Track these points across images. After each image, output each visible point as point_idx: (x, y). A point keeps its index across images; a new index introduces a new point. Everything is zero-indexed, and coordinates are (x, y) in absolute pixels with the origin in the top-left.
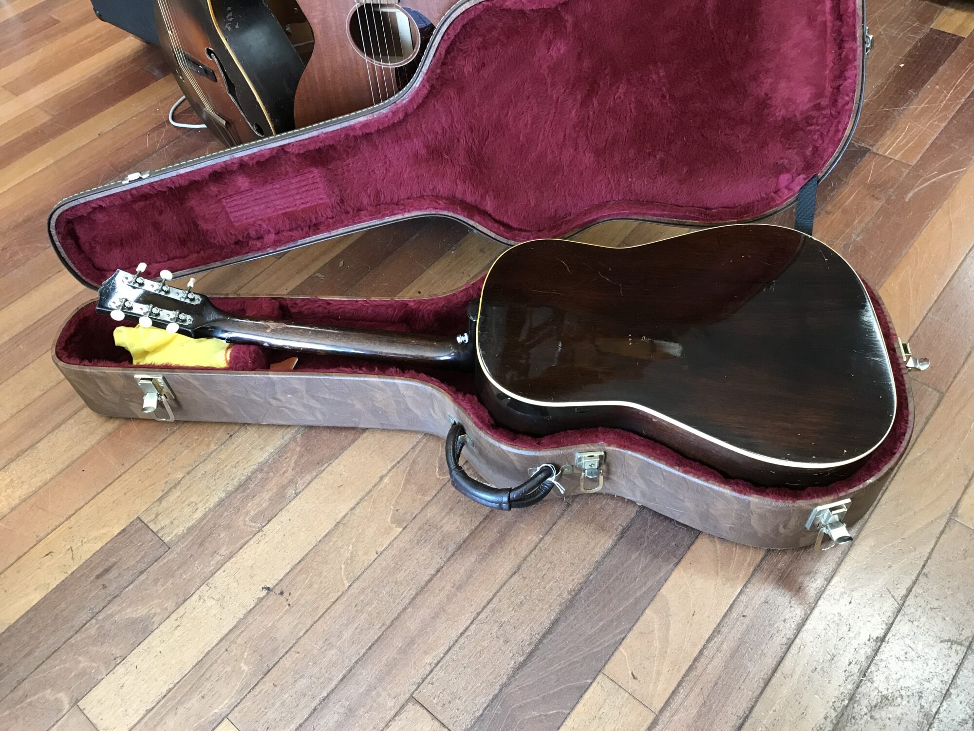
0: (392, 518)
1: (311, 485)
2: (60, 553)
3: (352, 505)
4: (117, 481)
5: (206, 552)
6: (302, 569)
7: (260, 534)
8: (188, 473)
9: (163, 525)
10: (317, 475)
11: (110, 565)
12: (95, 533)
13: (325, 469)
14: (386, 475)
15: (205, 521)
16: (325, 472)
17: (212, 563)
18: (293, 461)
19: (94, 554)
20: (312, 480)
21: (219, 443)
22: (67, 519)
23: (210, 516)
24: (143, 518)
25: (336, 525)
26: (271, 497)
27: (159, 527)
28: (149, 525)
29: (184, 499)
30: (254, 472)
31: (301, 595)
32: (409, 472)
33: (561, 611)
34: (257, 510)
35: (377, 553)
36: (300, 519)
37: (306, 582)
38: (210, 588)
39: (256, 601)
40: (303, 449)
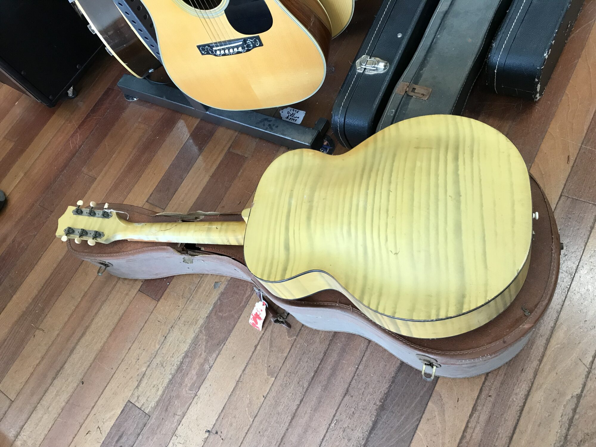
0: (267, 372)
1: (218, 359)
2: (94, 431)
3: (243, 368)
4: (112, 380)
5: (170, 415)
6: (224, 415)
7: (196, 397)
8: (149, 366)
9: (142, 403)
10: (219, 353)
11: (121, 433)
12: (108, 416)
13: (221, 349)
14: (258, 345)
15: (165, 395)
16: (223, 350)
17: (175, 421)
18: (203, 347)
19: (111, 428)
20: (217, 357)
21: (161, 343)
22: (92, 409)
23: (166, 392)
24: (131, 401)
25: (237, 384)
26: (197, 373)
28: (135, 404)
29: (150, 383)
30: (184, 358)
31: (228, 432)
32: (271, 339)
33: (377, 414)
34: (191, 383)
35: (264, 397)
36: (216, 384)
37: (229, 423)
38: (177, 437)
39: (204, 440)
40: (207, 337)
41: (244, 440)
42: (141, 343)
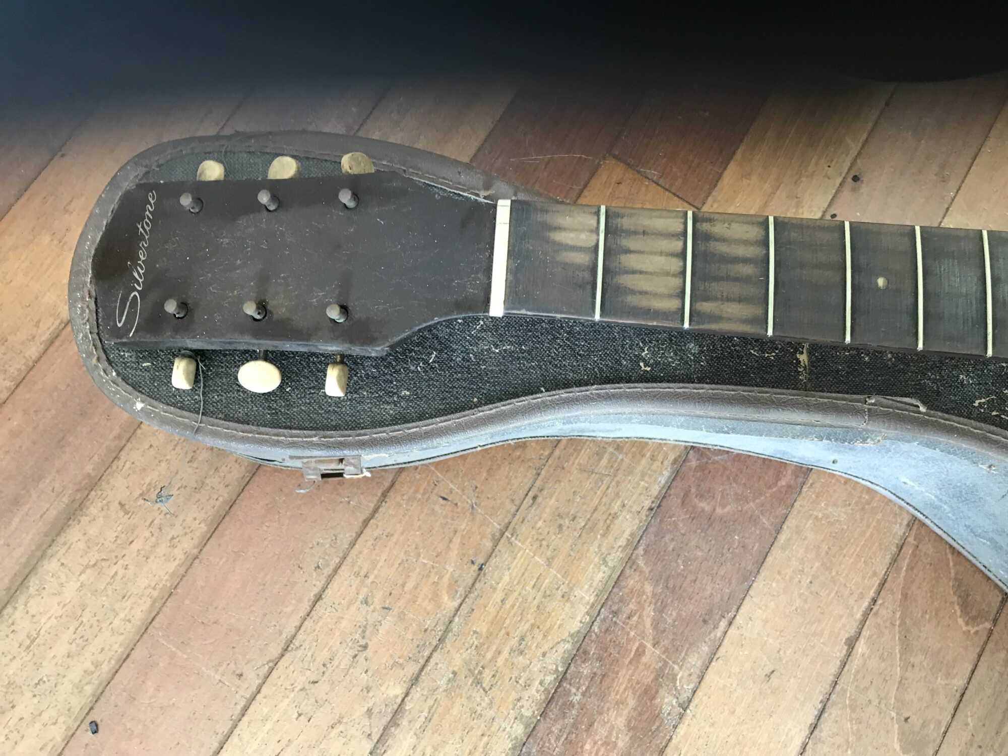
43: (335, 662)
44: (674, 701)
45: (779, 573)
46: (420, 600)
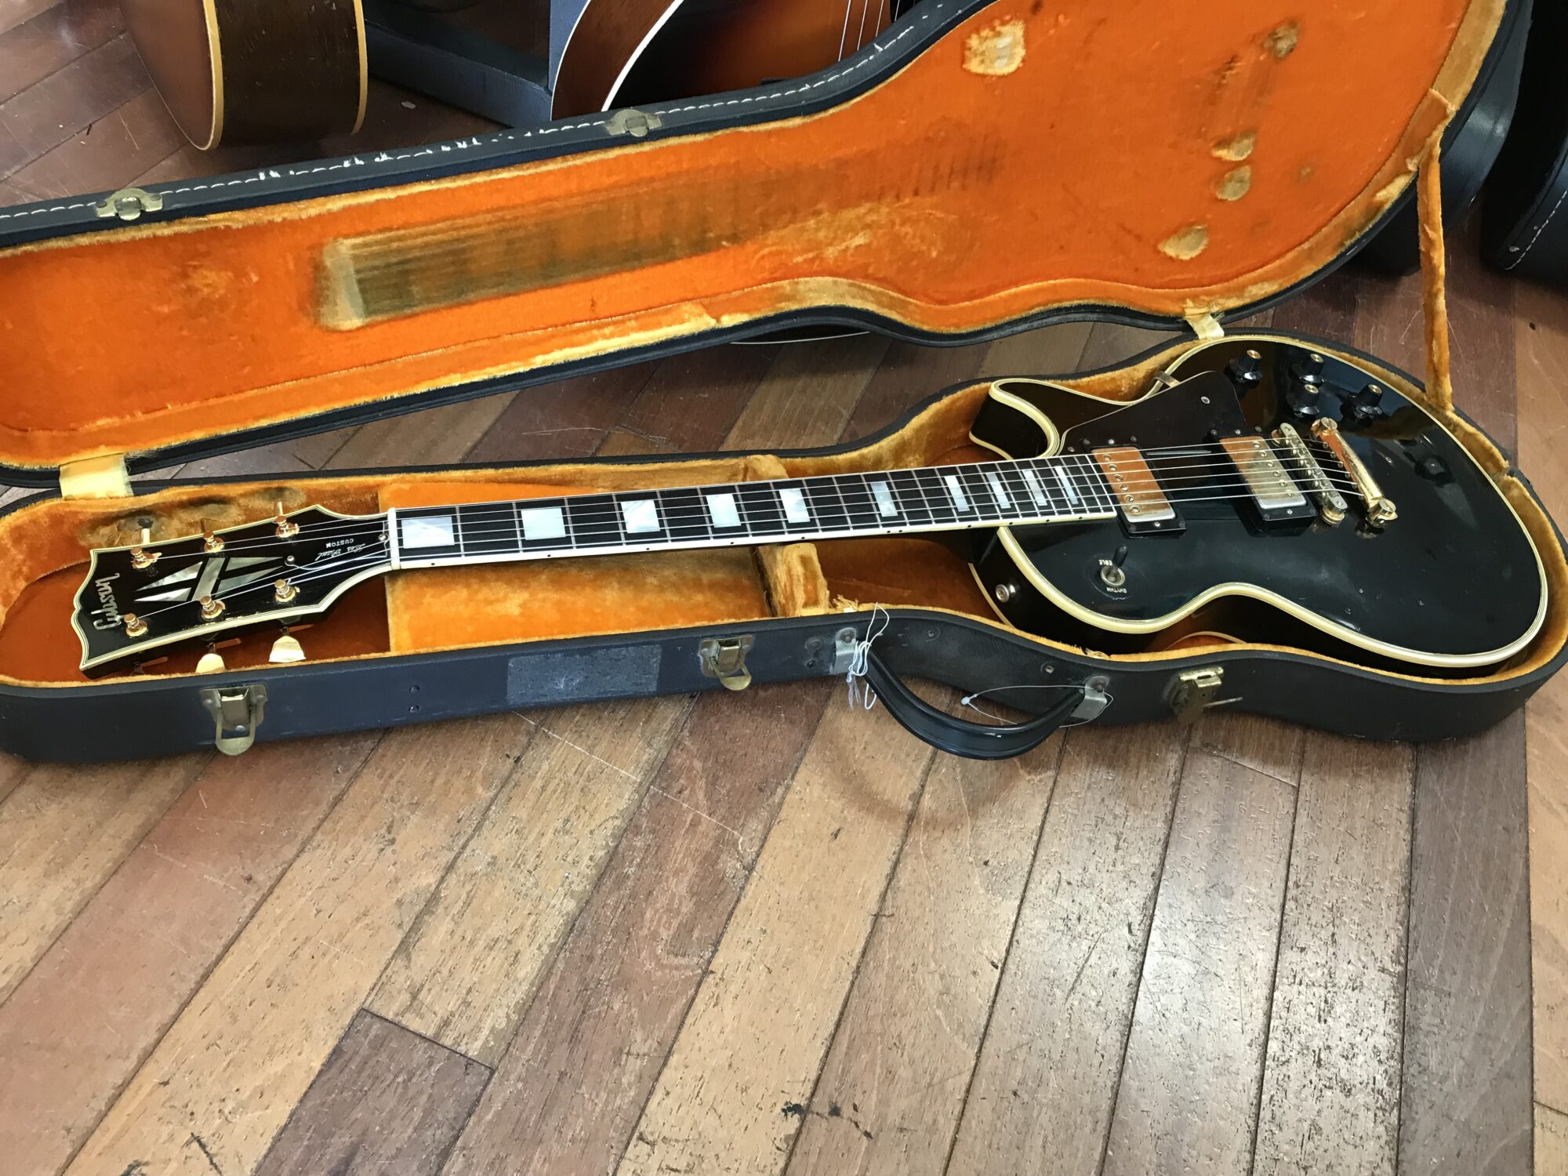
0: (983, 882)
1: (771, 840)
3: (887, 870)
4: (250, 927)
5: (597, 1056)
6: (852, 1041)
7: (710, 979)
8: (450, 868)
9: (442, 1011)
10: (773, 817)
11: (341, 1154)
12: (250, 1083)
13: (781, 804)
14: (921, 791)
15: (554, 979)
16: (785, 807)
17: (625, 1080)
18: (701, 795)
19: (277, 1139)
20: (768, 830)
21: (497, 782)
22: (142, 1063)
23: (561, 965)
24: (375, 1009)
25: (874, 924)
26: (691, 887)
27: (437, 1020)
28: (404, 1023)
29: (469, 935)
30: (620, 836)
31: (883, 1102)
33: (1401, 1000)
34: (675, 926)
35: (997, 967)
36: (788, 925)
37: (878, 1070)
38: (652, 1144)
39: (783, 1146)
40: (709, 764)
41: (962, 1128)
42: (393, 782)
43: (358, 858)
44: (738, 865)
45: (831, 742)
46: (452, 794)
